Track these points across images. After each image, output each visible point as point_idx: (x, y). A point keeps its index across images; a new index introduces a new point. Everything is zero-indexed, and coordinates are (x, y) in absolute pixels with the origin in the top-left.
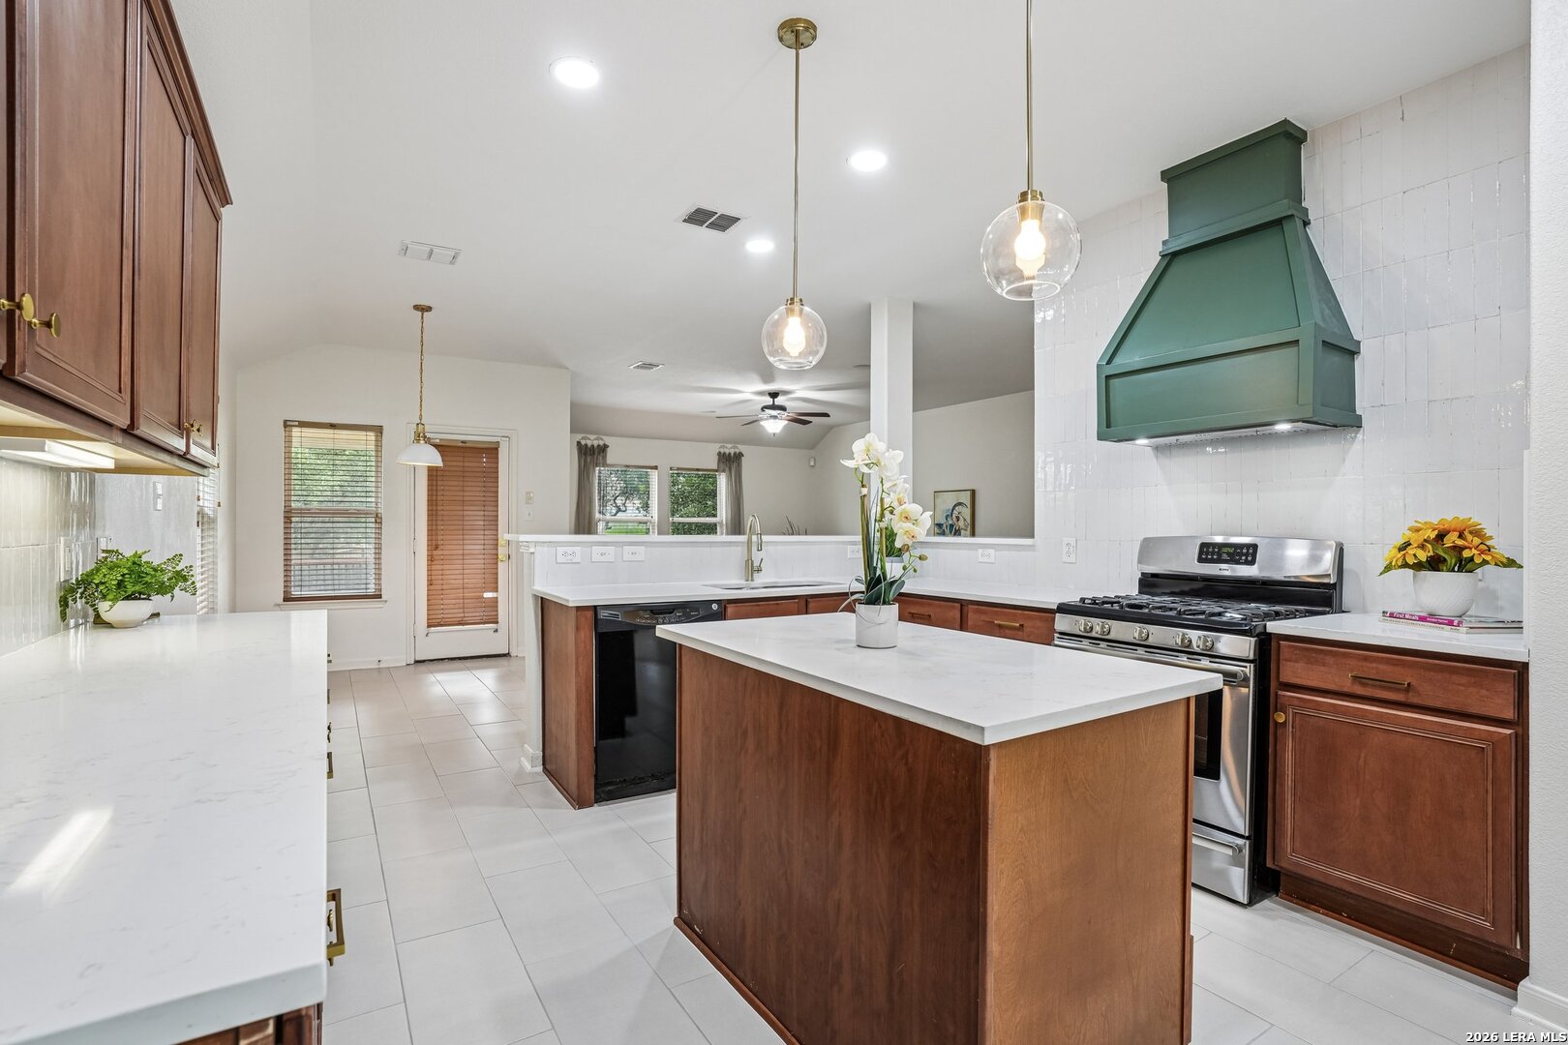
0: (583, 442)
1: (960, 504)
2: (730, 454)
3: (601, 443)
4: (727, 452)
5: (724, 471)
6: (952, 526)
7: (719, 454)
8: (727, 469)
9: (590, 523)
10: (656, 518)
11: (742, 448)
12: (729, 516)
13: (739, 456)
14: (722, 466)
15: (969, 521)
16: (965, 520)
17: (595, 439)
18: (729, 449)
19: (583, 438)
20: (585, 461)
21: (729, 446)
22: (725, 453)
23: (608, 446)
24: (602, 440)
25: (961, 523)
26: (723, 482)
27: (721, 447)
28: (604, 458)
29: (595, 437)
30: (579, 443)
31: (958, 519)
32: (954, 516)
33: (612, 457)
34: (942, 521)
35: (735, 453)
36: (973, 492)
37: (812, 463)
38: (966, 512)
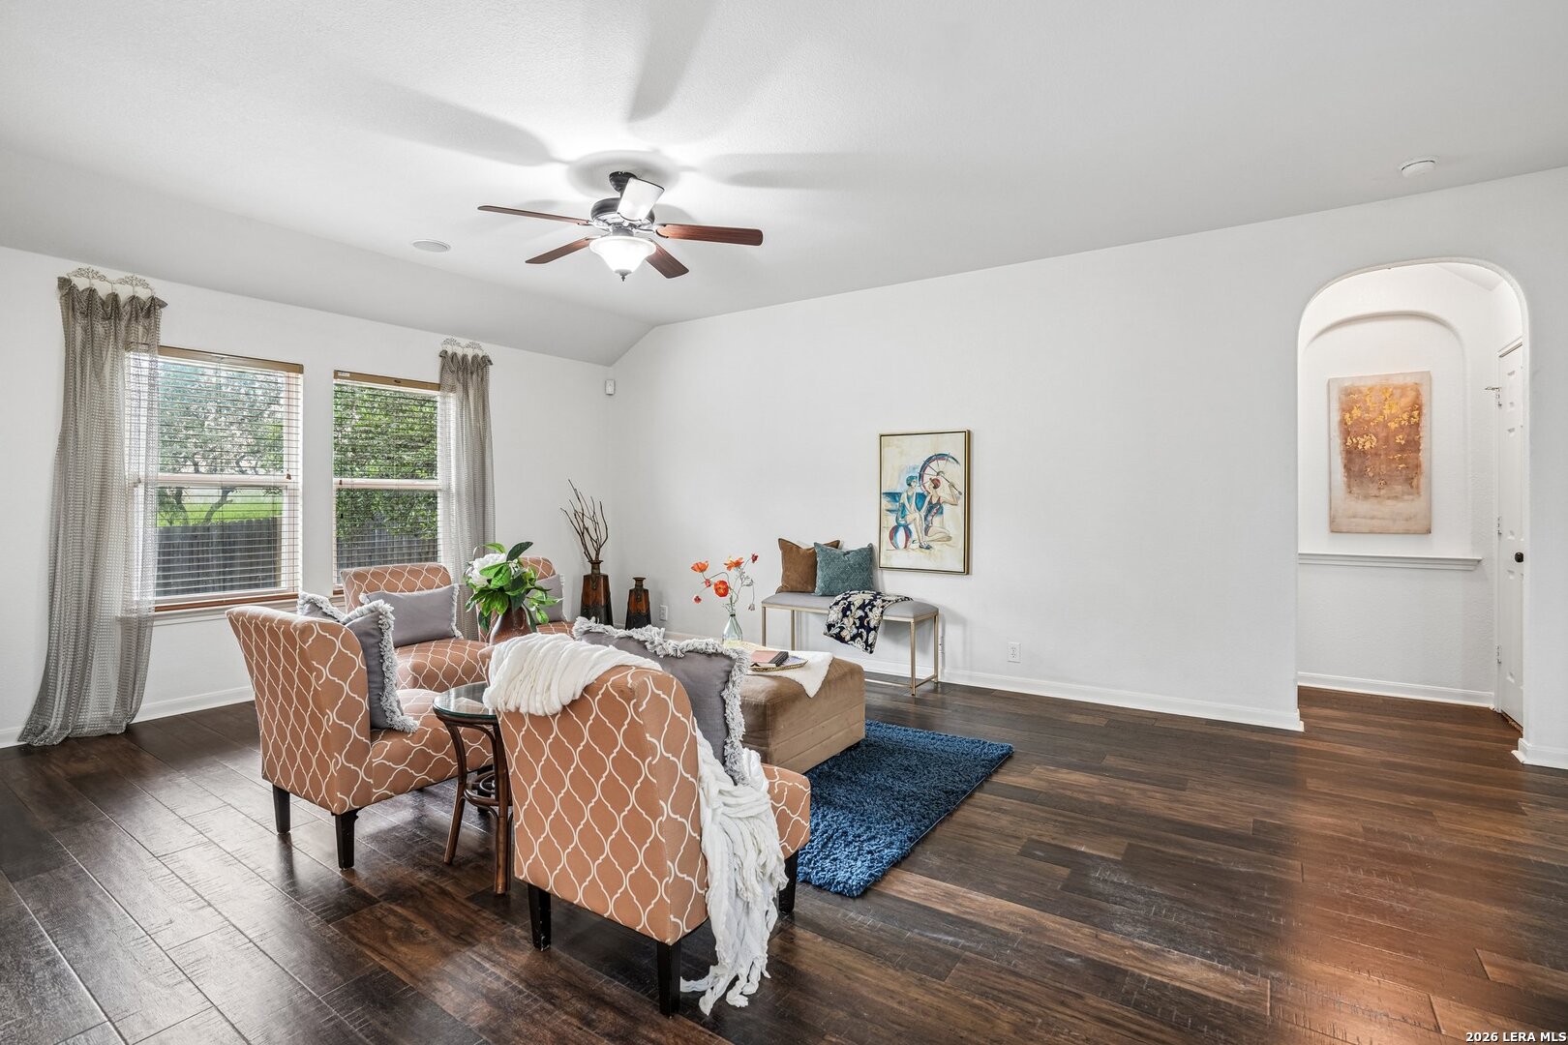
0: (81, 284)
1: (941, 457)
2: (464, 357)
3: (143, 294)
4: (460, 352)
5: (453, 389)
6: (921, 497)
7: (444, 355)
8: (459, 387)
9: (104, 492)
10: (299, 479)
11: (487, 349)
12: (464, 477)
13: (484, 363)
14: (450, 379)
15: (960, 486)
16: (952, 485)
17: (123, 282)
18: (463, 348)
19: (80, 273)
20: (89, 332)
21: (464, 342)
22: (454, 355)
23: (163, 305)
24: (146, 286)
25: (944, 492)
26: (449, 412)
27: (446, 342)
28: (152, 330)
29: (122, 275)
30: (64, 283)
31: (936, 484)
32: (926, 478)
33: (171, 329)
34: (899, 486)
35: (475, 357)
36: (968, 435)
37: (610, 390)
38: (955, 472)
